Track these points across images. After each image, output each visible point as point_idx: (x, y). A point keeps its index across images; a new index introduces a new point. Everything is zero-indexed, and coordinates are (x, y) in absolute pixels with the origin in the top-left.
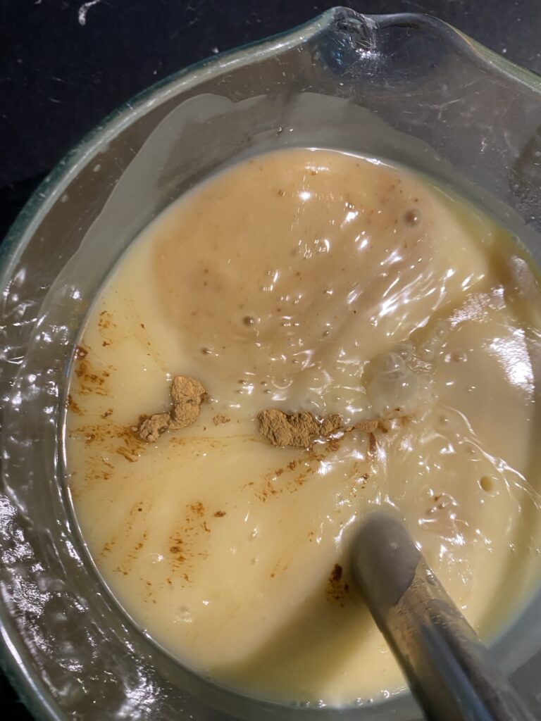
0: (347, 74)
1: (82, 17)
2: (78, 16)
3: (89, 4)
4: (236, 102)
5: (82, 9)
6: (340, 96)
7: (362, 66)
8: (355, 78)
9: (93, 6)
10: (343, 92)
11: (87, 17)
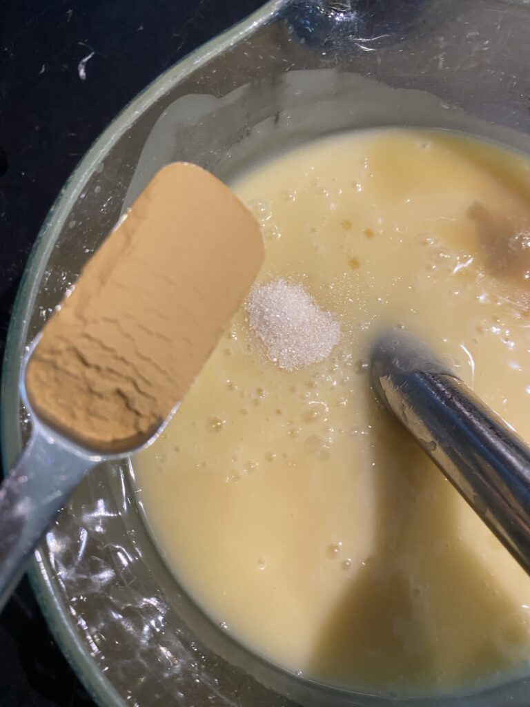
0: (327, 42)
1: (82, 73)
2: (78, 72)
3: (86, 60)
4: (221, 97)
5: (80, 65)
6: (326, 67)
7: (341, 30)
8: (337, 44)
9: (89, 60)
10: (328, 61)
11: (86, 71)
